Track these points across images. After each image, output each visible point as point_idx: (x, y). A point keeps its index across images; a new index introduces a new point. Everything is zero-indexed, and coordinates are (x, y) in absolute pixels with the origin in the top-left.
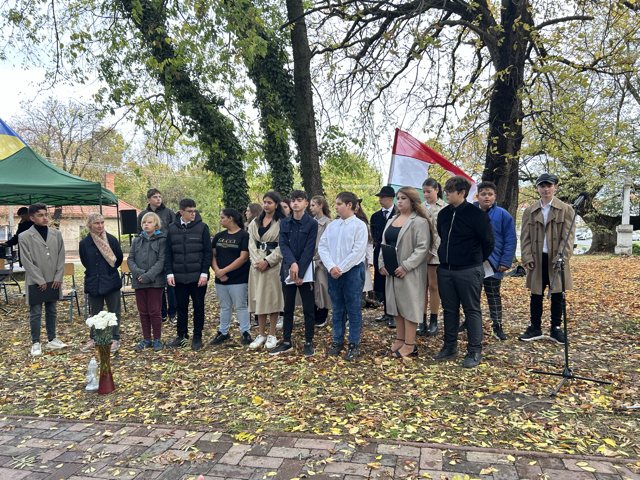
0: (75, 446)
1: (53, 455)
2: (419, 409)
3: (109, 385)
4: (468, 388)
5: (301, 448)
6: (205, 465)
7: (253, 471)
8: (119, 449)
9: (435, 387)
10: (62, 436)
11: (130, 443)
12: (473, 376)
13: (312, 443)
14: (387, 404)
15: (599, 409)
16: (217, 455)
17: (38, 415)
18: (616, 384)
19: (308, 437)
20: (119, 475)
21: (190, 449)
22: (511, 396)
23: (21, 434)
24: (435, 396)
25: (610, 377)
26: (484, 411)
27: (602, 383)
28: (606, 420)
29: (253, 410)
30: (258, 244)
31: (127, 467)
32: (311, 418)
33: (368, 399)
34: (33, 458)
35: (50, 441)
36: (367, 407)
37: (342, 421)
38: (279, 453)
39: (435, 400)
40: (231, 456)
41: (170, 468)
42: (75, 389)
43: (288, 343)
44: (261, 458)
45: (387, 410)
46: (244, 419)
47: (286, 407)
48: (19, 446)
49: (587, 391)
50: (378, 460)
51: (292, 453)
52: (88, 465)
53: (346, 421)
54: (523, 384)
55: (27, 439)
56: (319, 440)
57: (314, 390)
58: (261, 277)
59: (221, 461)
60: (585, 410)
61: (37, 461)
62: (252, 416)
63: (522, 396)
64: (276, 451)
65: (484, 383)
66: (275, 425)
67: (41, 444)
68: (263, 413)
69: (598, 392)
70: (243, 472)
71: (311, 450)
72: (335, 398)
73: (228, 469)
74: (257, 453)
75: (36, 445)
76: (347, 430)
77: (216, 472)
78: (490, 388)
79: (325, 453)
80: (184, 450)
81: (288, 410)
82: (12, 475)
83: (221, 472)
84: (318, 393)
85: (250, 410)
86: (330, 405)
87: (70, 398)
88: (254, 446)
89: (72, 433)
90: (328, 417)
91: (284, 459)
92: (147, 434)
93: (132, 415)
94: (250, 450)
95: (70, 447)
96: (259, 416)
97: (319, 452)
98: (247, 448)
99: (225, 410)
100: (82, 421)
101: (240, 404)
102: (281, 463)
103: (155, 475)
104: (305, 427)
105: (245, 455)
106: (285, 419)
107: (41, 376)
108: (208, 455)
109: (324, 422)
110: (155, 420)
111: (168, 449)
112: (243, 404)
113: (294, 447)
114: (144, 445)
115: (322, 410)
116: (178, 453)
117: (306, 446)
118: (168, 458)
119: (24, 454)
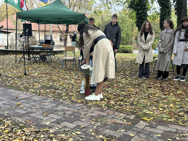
1: (70, 113)
3: (89, 92)
5: (173, 128)
6: (129, 127)
7: (150, 133)
8: (94, 115)
10: (73, 107)
11: (98, 113)
13: (177, 127)
16: (133, 124)
19: (176, 125)
20: (94, 123)
21: (121, 120)
23: (59, 104)
29: (149, 110)
31: (97, 121)
32: (177, 117)
34: (63, 112)
35: (69, 108)
38: (161, 129)
40: (139, 125)
41: (114, 125)
42: (76, 92)
44: (153, 129)
46: (144, 113)
47: (164, 111)
48: (58, 108)
51: (168, 129)
52: (82, 118)
55: (61, 106)
56: (181, 127)
57: (178, 107)
59: (135, 126)
61: (64, 114)
62: (148, 112)
64: (159, 127)
66: (160, 117)
68: (154, 112)
70: (145, 132)
71: (177, 130)
73: (139, 130)
74: (151, 126)
75: (64, 109)
77: (133, 130)
79: (185, 132)
80: (119, 119)
81: (165, 113)
82: (56, 117)
83: (135, 130)
84: (180, 108)
85: (147, 110)
86: (187, 114)
87: (74, 95)
88: (150, 123)
89: (76, 106)
90: (186, 118)
91: (164, 131)
92: (104, 111)
93: (98, 104)
94: (148, 125)
95: (76, 111)
96: (151, 113)
97: (181, 131)
98: (147, 124)
99: (136, 108)
100: (79, 103)
101: (143, 107)
102: (163, 132)
103: (108, 126)
104: (174, 120)
105: (146, 126)
106: (164, 116)
107: (64, 86)
108: (129, 123)
109: (184, 120)
110: (107, 107)
111: (113, 118)
112: (144, 107)
113: (169, 127)
114: (103, 115)
115: (182, 115)
116: (116, 120)
117: (175, 128)
118: (113, 121)
119: (60, 111)
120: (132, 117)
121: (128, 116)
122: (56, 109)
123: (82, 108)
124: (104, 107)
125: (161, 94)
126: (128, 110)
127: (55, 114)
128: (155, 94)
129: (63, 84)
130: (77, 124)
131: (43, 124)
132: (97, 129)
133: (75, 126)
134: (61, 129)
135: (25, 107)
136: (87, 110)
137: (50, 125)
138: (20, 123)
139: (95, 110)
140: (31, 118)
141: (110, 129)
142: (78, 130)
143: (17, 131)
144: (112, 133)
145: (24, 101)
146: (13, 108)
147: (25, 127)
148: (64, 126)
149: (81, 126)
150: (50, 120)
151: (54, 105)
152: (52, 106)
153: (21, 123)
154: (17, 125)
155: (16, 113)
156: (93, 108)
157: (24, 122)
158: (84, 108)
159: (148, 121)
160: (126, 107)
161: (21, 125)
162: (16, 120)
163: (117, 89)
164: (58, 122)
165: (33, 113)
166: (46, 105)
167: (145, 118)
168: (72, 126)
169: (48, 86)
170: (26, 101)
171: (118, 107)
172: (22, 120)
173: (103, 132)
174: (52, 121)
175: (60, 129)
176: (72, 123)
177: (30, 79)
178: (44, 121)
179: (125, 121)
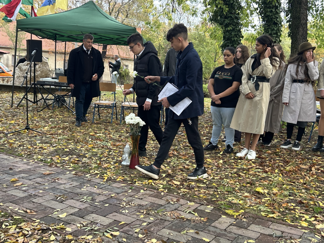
0: (115, 195)
1: (102, 198)
5: (275, 229)
6: (202, 225)
7: (236, 236)
8: (144, 203)
10: (108, 188)
11: (150, 201)
13: (283, 228)
16: (210, 221)
19: (281, 223)
20: (144, 218)
21: (190, 213)
23: (84, 183)
29: (237, 197)
31: (149, 214)
32: (283, 211)
34: (91, 197)
35: (101, 190)
37: (310, 218)
38: (256, 230)
40: (220, 223)
41: (176, 221)
42: (115, 163)
44: (243, 229)
46: (230, 202)
47: (263, 200)
48: (82, 189)
51: (267, 231)
52: (124, 208)
53: (313, 219)
55: (87, 186)
56: (289, 227)
57: (286, 193)
59: (213, 224)
61: (93, 200)
62: (235, 201)
64: (253, 227)
66: (255, 210)
67: (95, 190)
68: (245, 200)
70: (229, 235)
71: (283, 232)
72: (305, 201)
73: (218, 231)
74: (240, 226)
76: (314, 225)
77: (209, 231)
79: (295, 236)
80: (186, 212)
81: (265, 203)
82: (78, 205)
83: (213, 231)
84: (290, 196)
85: (234, 197)
86: (300, 205)
87: (112, 167)
88: (237, 220)
89: (113, 188)
90: (298, 213)
91: (261, 234)
92: (161, 198)
93: (151, 184)
94: (235, 223)
95: (112, 195)
96: (241, 202)
97: (290, 235)
98: (232, 221)
99: (216, 193)
100: (120, 182)
101: (227, 191)
102: (258, 236)
103: (166, 223)
104: (279, 216)
105: (231, 225)
106: (262, 208)
107: (95, 152)
108: (202, 219)
109: (294, 216)
110: (166, 190)
111: (175, 209)
112: (229, 192)
113: (269, 228)
114: (159, 203)
115: (292, 207)
116: (182, 213)
117: (279, 229)
118: (176, 215)
119: (86, 194)
120: (209, 208)
121: (202, 206)
122: (78, 191)
123: (123, 190)
124: (162, 190)
125: (259, 170)
126: (202, 196)
127: (77, 200)
128: (248, 170)
129: (93, 148)
130: (115, 218)
131: (55, 216)
132: (148, 228)
133: (111, 221)
134: (86, 226)
135: (25, 187)
136: (132, 194)
137: (67, 218)
138: (15, 213)
139: (146, 194)
140: (34, 205)
141: (170, 228)
142: (115, 228)
143: (9, 227)
144: (173, 235)
145: (23, 175)
146: (3, 188)
147: (24, 221)
148: (92, 222)
149: (121, 222)
150: (68, 211)
151: (75, 184)
152: (73, 186)
153: (17, 213)
154: (9, 217)
155: (8, 196)
156: (142, 191)
157: (22, 212)
158: (126, 192)
159: (235, 217)
160: (199, 191)
161: (17, 217)
162: (8, 209)
163: (186, 160)
164: (81, 214)
165: (39, 196)
166: (62, 184)
167: (230, 212)
168: (106, 221)
169: (66, 150)
170: (27, 175)
171: (186, 190)
172: (19, 209)
173: (158, 233)
174: (71, 213)
175: (84, 226)
176: (105, 216)
177: (36, 136)
178: (57, 211)
179: (196, 214)
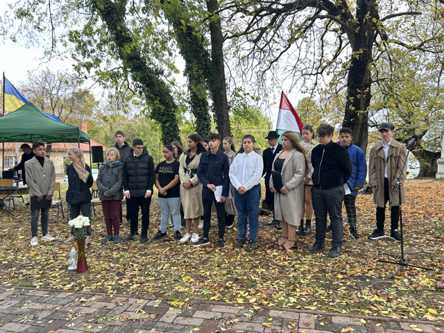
0: (61, 308)
1: (45, 314)
2: (298, 286)
3: (84, 266)
4: (332, 272)
5: (216, 312)
6: (150, 323)
7: (183, 327)
8: (91, 311)
9: (309, 271)
10: (52, 301)
11: (99, 307)
12: (336, 263)
13: (223, 309)
14: (276, 282)
15: (425, 288)
16: (158, 316)
17: (35, 286)
18: (437, 270)
19: (221, 305)
20: (92, 328)
21: (139, 312)
22: (363, 278)
23: (24, 299)
24: (309, 277)
25: (433, 265)
26: (344, 288)
27: (427, 270)
28: (430, 295)
29: (183, 285)
30: (186, 170)
31: (97, 323)
32: (223, 291)
33: (262, 278)
34: (32, 316)
35: (44, 305)
36: (262, 284)
37: (245, 293)
39: (309, 280)
40: (167, 317)
41: (126, 324)
42: (61, 269)
43: (206, 239)
44: (188, 318)
45: (276, 286)
46: (176, 291)
47: (206, 283)
48: (23, 308)
49: (416, 275)
50: (270, 321)
51: (210, 315)
52: (70, 321)
53: (247, 293)
54: (371, 270)
55: (28, 303)
56: (228, 307)
57: (225, 272)
58: (187, 192)
59: (161, 320)
60: (415, 288)
61: (35, 318)
62: (182, 289)
63: (370, 278)
64: (199, 314)
65: (344, 268)
66: (198, 296)
67: (38, 306)
68: (190, 287)
69: (425, 276)
70: (176, 328)
71: (223, 313)
72: (240, 278)
73: (166, 326)
74: (186, 315)
75: (35, 307)
76: (248, 300)
77: (157, 327)
78: (348, 272)
79: (233, 316)
80: (136, 312)
81: (207, 286)
82: (18, 328)
83: (161, 327)
84: (228, 274)
85: (180, 285)
86: (236, 282)
87: (57, 274)
88: (183, 310)
89: (58, 299)
90: (234, 290)
91: (205, 319)
92: (110, 301)
93: (100, 288)
94: (181, 313)
95: (57, 309)
96: (187, 289)
97: (229, 315)
98: (179, 311)
99: (164, 285)
100: (66, 291)
102: (202, 322)
103: (115, 329)
104: (219, 297)
105: (178, 316)
106: (205, 292)
107: (38, 260)
108: (151, 315)
109: (232, 294)
110: (115, 291)
111: (125, 311)
112: (175, 281)
113: (211, 311)
114: (108, 308)
115: (230, 286)
116: (131, 314)
117: (220, 310)
118: (125, 317)
119: (26, 313)
120: (157, 303)
121: (151, 302)
122: (18, 310)
123: (70, 300)
124: (111, 291)
125: (202, 252)
126: (150, 290)
127: (16, 322)
129: (36, 255)
151: (14, 302)
152: (12, 305)
158: (73, 301)
159: (181, 307)
160: (148, 285)
167: (175, 302)
169: (4, 262)
